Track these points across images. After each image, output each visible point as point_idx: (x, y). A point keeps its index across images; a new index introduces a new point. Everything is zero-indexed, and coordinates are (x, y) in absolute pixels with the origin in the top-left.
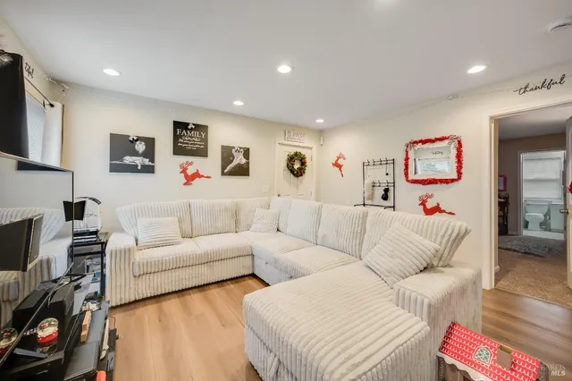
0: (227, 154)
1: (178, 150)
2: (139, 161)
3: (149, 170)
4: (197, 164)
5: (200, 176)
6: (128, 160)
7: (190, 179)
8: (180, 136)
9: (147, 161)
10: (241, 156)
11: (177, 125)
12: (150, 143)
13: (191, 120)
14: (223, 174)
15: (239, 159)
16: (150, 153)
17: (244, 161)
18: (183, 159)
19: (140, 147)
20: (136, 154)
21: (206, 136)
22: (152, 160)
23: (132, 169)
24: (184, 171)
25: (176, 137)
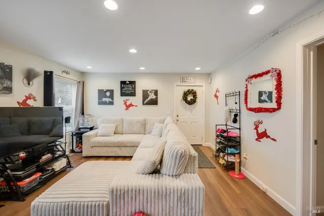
0: (145, 94)
1: (123, 94)
2: (107, 100)
3: (112, 103)
4: (131, 100)
5: (132, 106)
6: (104, 99)
7: (128, 107)
8: (123, 88)
9: (110, 100)
10: (153, 94)
11: (123, 83)
12: (112, 92)
13: (127, 79)
14: (143, 104)
15: (152, 96)
16: (112, 96)
17: (154, 97)
18: (125, 98)
19: (108, 94)
20: (106, 97)
21: (135, 86)
22: (113, 99)
23: (105, 103)
24: (125, 103)
25: (122, 88)
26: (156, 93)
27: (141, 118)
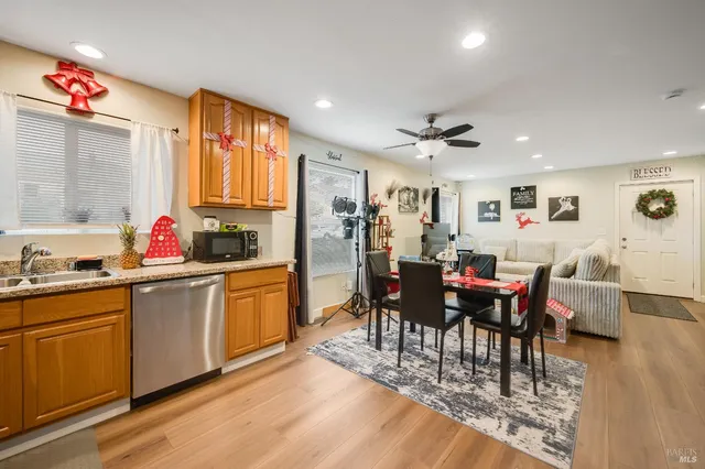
0: (554, 204)
1: (514, 206)
2: (491, 215)
3: (497, 219)
4: (528, 213)
5: (531, 222)
6: (486, 215)
7: (523, 224)
8: (515, 197)
9: (496, 215)
10: (569, 204)
11: (513, 190)
12: (497, 204)
13: (522, 184)
14: (550, 220)
15: (567, 207)
16: (497, 210)
17: (572, 208)
18: (519, 211)
19: (492, 207)
20: (490, 211)
21: (535, 193)
22: (499, 214)
23: (488, 219)
24: (519, 219)
25: (513, 198)
26: (575, 201)
27: (547, 240)
